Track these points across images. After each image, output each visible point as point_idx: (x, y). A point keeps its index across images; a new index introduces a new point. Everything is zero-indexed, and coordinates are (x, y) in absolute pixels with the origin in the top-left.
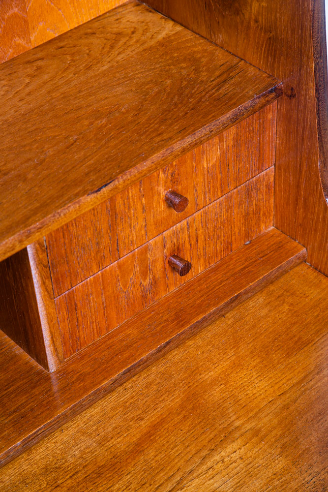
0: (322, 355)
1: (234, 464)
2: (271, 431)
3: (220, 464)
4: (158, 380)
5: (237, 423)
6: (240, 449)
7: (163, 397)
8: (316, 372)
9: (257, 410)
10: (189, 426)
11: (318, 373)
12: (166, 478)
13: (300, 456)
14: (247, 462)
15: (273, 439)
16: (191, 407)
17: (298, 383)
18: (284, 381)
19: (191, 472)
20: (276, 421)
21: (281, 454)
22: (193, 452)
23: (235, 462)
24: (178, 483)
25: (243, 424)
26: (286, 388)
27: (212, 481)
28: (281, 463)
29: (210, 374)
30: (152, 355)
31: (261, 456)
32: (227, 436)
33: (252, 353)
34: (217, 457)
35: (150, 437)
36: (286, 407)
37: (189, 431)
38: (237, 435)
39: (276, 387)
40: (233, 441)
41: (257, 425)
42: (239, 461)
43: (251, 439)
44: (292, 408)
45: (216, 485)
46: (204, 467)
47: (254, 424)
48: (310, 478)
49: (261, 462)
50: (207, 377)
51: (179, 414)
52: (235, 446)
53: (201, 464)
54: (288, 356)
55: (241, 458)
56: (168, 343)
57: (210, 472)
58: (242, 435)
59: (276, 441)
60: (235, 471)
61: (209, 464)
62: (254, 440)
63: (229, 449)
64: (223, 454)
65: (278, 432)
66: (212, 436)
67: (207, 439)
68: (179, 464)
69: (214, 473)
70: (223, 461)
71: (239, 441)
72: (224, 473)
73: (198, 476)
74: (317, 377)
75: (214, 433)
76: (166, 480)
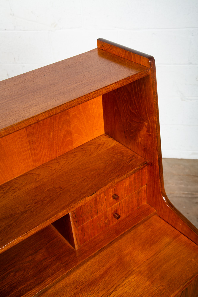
0: (161, 246)
1: (133, 283)
2: (145, 272)
3: (128, 283)
4: (110, 253)
5: (134, 269)
6: (135, 278)
7: (111, 259)
8: (159, 251)
9: (140, 264)
10: (119, 269)
11: (160, 252)
12: (111, 287)
13: (154, 280)
14: (137, 282)
15: (145, 275)
16: (119, 263)
17: (153, 256)
18: (149, 254)
19: (119, 285)
20: (146, 268)
21: (148, 280)
22: (120, 278)
23: (133, 282)
24: (115, 289)
25: (136, 269)
26: (149, 257)
27: (125, 288)
28: (147, 283)
29: (126, 252)
30: (108, 245)
31: (141, 280)
32: (130, 273)
33: (139, 244)
34: (127, 280)
35: (106, 272)
36: (149, 264)
37: (119, 271)
38: (134, 273)
39: (147, 257)
40: (133, 275)
41: (140, 270)
42: (134, 282)
43: (138, 274)
44: (151, 264)
45: (127, 290)
46: (123, 284)
47: (139, 269)
48: (157, 288)
49: (141, 282)
50: (125, 252)
51: (116, 265)
52: (133, 276)
53: (122, 282)
54: (150, 246)
55: (135, 281)
56: (113, 241)
57: (125, 285)
58: (135, 273)
59: (146, 275)
60: (133, 285)
61: (125, 283)
62: (139, 275)
63: (131, 278)
64: (129, 279)
65: (147, 272)
66: (126, 273)
67: (124, 274)
68: (115, 282)
69: (126, 286)
70: (129, 281)
71: (134, 275)
72: (129, 286)
73: (121, 287)
74: (159, 253)
75: (127, 272)
76: (111, 288)
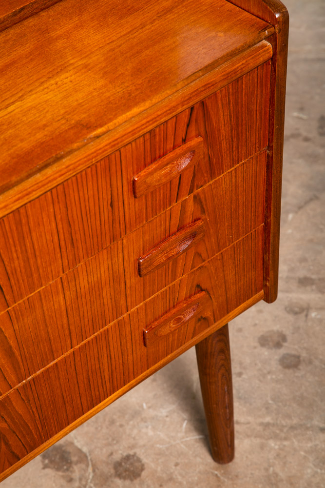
0: (147, 16)
1: (65, 85)
2: (97, 65)
3: (54, 85)
4: (14, 38)
5: (72, 62)
6: (71, 76)
7: (17, 48)
8: (140, 27)
9: (89, 53)
10: (34, 65)
11: (142, 28)
12: (10, 95)
13: (116, 77)
14: (75, 83)
15: (98, 70)
16: (38, 53)
17: (124, 35)
18: (115, 34)
19: (31, 91)
20: (103, 59)
21: (102, 78)
22: (35, 80)
23: (66, 84)
24: (20, 97)
25: (77, 62)
26: (115, 38)
27: (46, 95)
28: (101, 82)
29: (56, 33)
31: (86, 80)
32: (63, 69)
33: (93, 18)
34: (52, 82)
35: (2, 72)
36: (112, 50)
37: (33, 68)
38: (71, 68)
39: (107, 38)
40: (67, 72)
41: (87, 62)
42: (69, 83)
43: (81, 70)
44: (116, 50)
45: (48, 97)
46: (42, 88)
47: (85, 61)
48: (121, 89)
49: (85, 83)
50: (53, 35)
51: (27, 58)
52: (68, 74)
53: (40, 86)
54: (121, 18)
55: (71, 81)
57: (46, 90)
58: (74, 68)
59: (99, 70)
60: (65, 89)
61: (46, 86)
62: (83, 71)
63: (63, 76)
64: (57, 79)
65: (104, 65)
66: (51, 70)
67: (47, 72)
68: (22, 87)
69: (48, 91)
70: (56, 84)
71: (71, 72)
72: (56, 90)
73: (36, 93)
74: (140, 31)
75: (53, 68)
76: (11, 96)
